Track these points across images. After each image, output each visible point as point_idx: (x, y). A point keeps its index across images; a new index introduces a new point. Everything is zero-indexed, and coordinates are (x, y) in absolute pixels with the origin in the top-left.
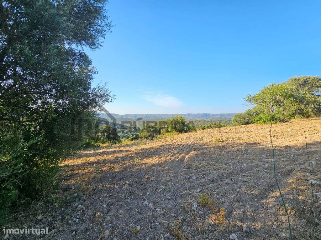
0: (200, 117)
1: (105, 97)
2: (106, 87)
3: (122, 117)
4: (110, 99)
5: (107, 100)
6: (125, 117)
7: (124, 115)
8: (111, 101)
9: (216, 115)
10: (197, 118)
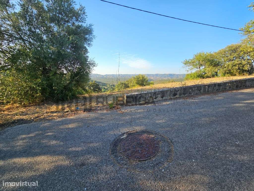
0: (166, 77)
1: (94, 65)
2: (94, 60)
3: (103, 76)
4: (96, 65)
5: (94, 66)
6: (105, 77)
7: (105, 75)
8: (96, 66)
9: (179, 75)
10: (164, 77)
